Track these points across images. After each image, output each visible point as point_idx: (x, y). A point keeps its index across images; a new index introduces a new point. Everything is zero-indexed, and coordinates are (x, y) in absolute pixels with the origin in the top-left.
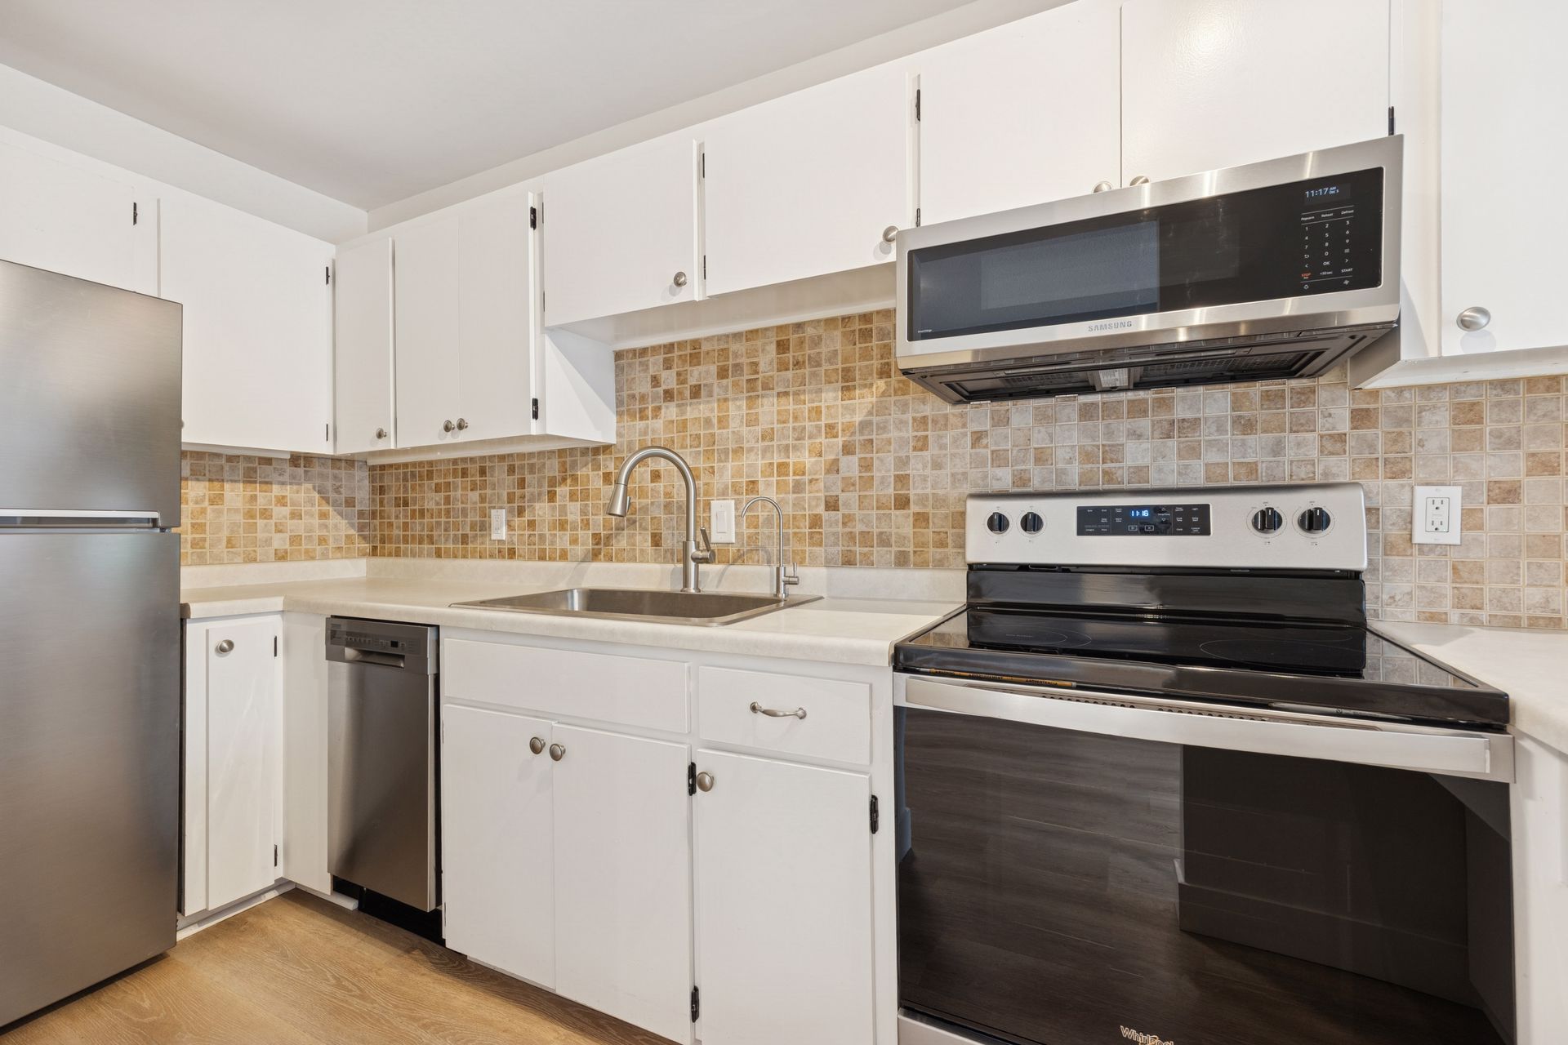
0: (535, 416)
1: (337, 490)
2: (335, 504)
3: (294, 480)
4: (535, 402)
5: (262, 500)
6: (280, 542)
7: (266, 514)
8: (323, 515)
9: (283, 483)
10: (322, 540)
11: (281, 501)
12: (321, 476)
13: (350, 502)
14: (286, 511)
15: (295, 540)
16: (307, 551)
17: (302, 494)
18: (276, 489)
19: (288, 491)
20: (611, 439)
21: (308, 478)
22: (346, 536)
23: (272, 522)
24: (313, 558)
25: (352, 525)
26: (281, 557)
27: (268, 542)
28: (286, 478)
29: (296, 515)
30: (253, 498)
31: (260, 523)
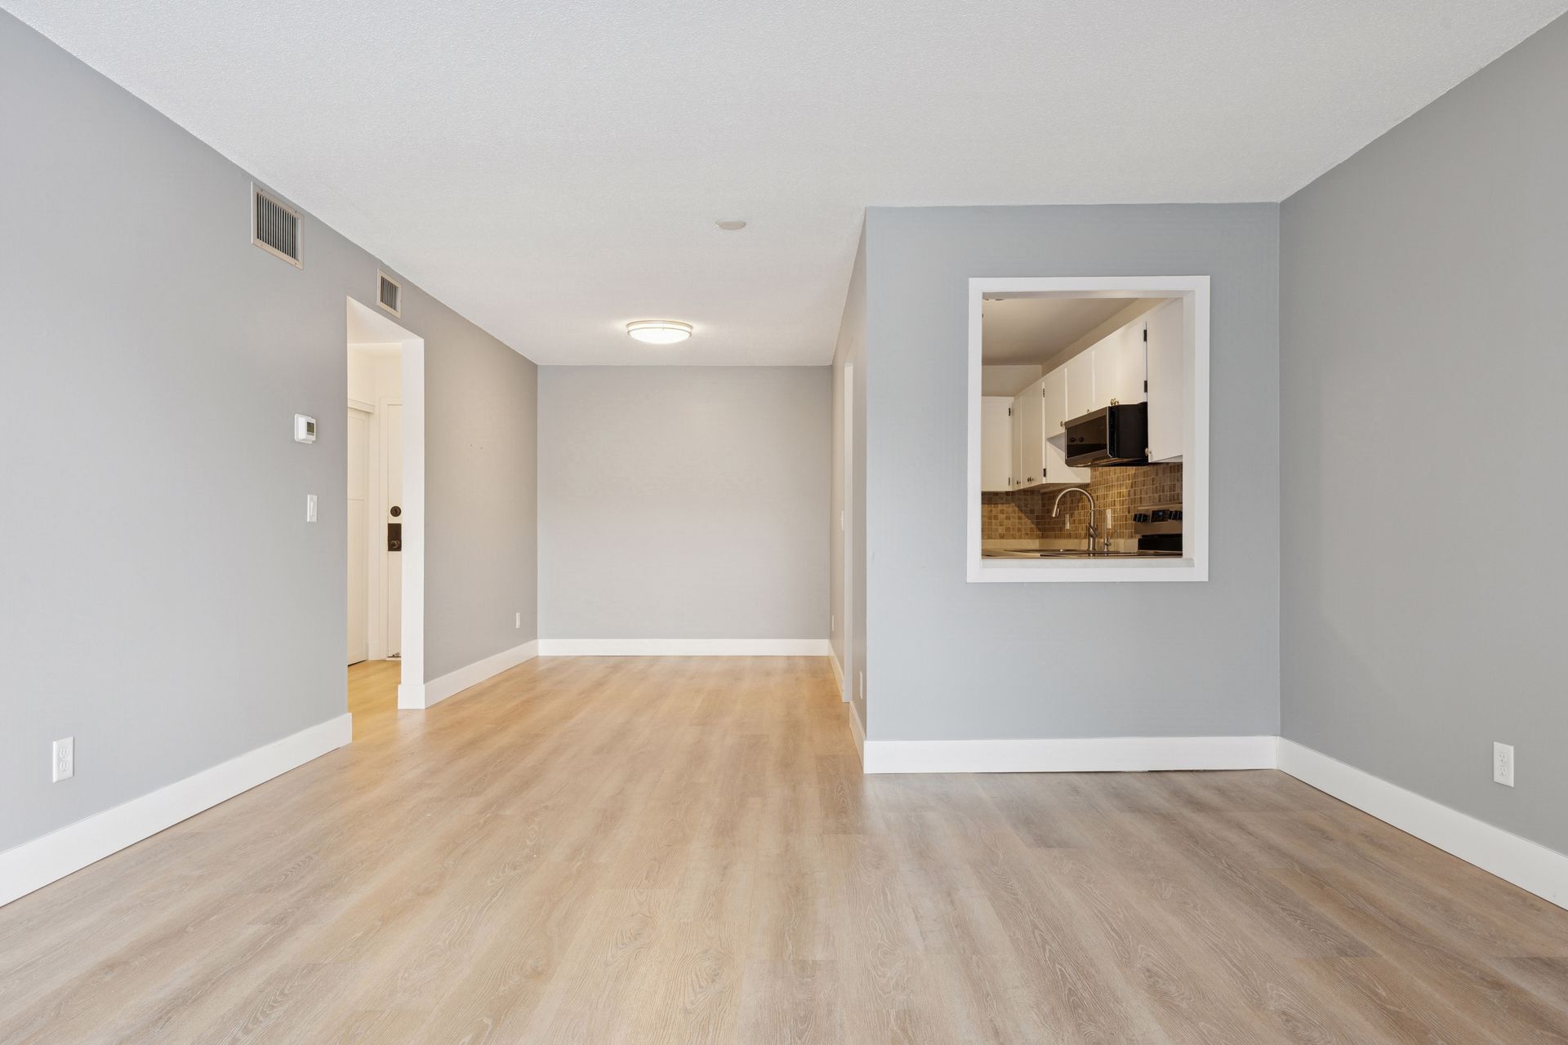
0: (1045, 475)
1: (1026, 506)
2: (1025, 513)
3: (1007, 502)
4: (1045, 470)
5: (994, 513)
6: (1001, 530)
7: (996, 518)
8: (1020, 518)
9: (1003, 504)
10: (1019, 530)
11: (1002, 512)
12: (1019, 499)
13: (1032, 511)
14: (1004, 516)
15: (1008, 529)
16: (1013, 535)
17: (1010, 508)
18: (1000, 507)
19: (1005, 507)
20: (1089, 481)
21: (1013, 501)
22: (1031, 528)
23: (998, 521)
24: (1015, 538)
25: (1033, 523)
26: (1002, 537)
27: (997, 530)
28: (1004, 501)
29: (1008, 518)
30: (991, 511)
31: (994, 521)
